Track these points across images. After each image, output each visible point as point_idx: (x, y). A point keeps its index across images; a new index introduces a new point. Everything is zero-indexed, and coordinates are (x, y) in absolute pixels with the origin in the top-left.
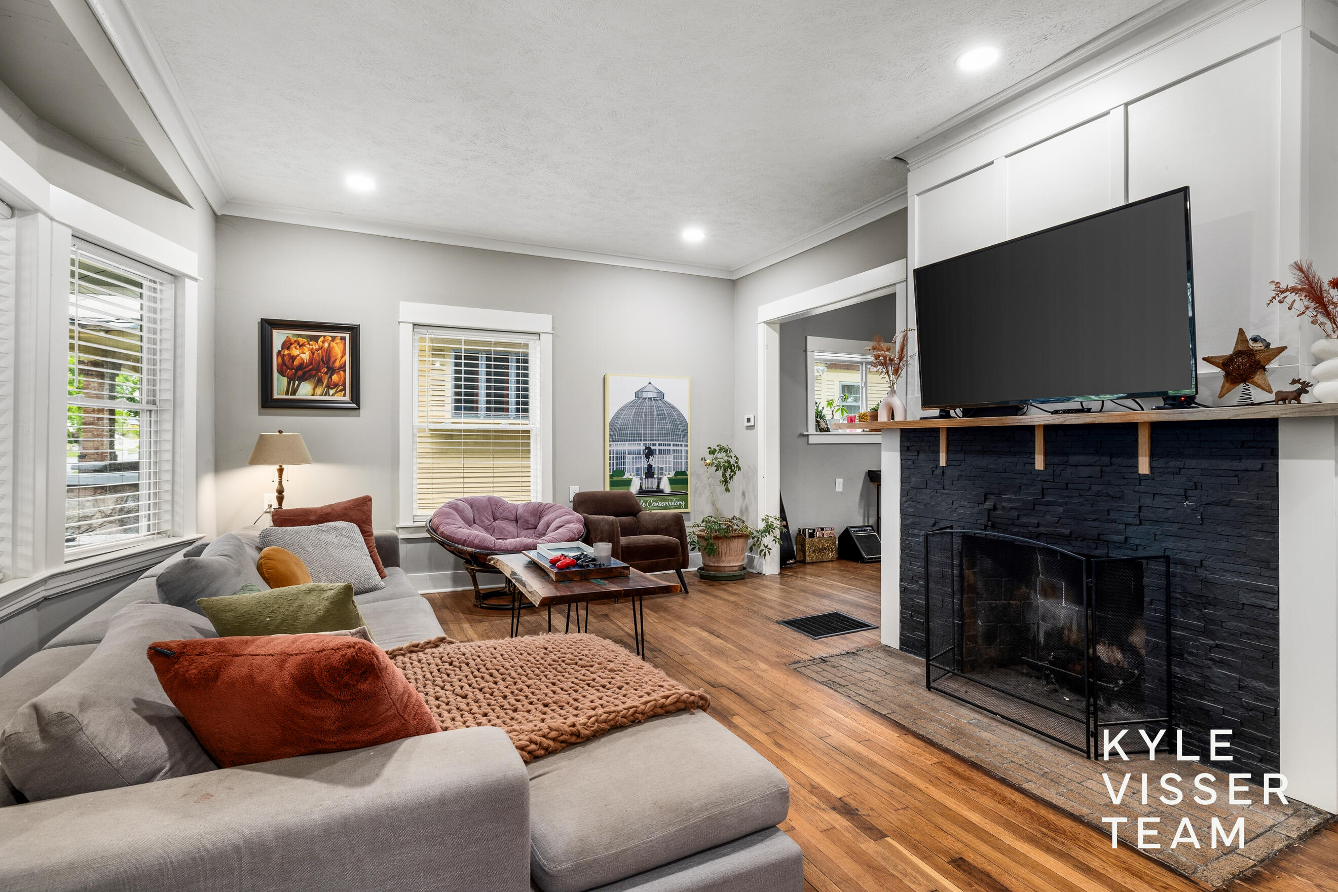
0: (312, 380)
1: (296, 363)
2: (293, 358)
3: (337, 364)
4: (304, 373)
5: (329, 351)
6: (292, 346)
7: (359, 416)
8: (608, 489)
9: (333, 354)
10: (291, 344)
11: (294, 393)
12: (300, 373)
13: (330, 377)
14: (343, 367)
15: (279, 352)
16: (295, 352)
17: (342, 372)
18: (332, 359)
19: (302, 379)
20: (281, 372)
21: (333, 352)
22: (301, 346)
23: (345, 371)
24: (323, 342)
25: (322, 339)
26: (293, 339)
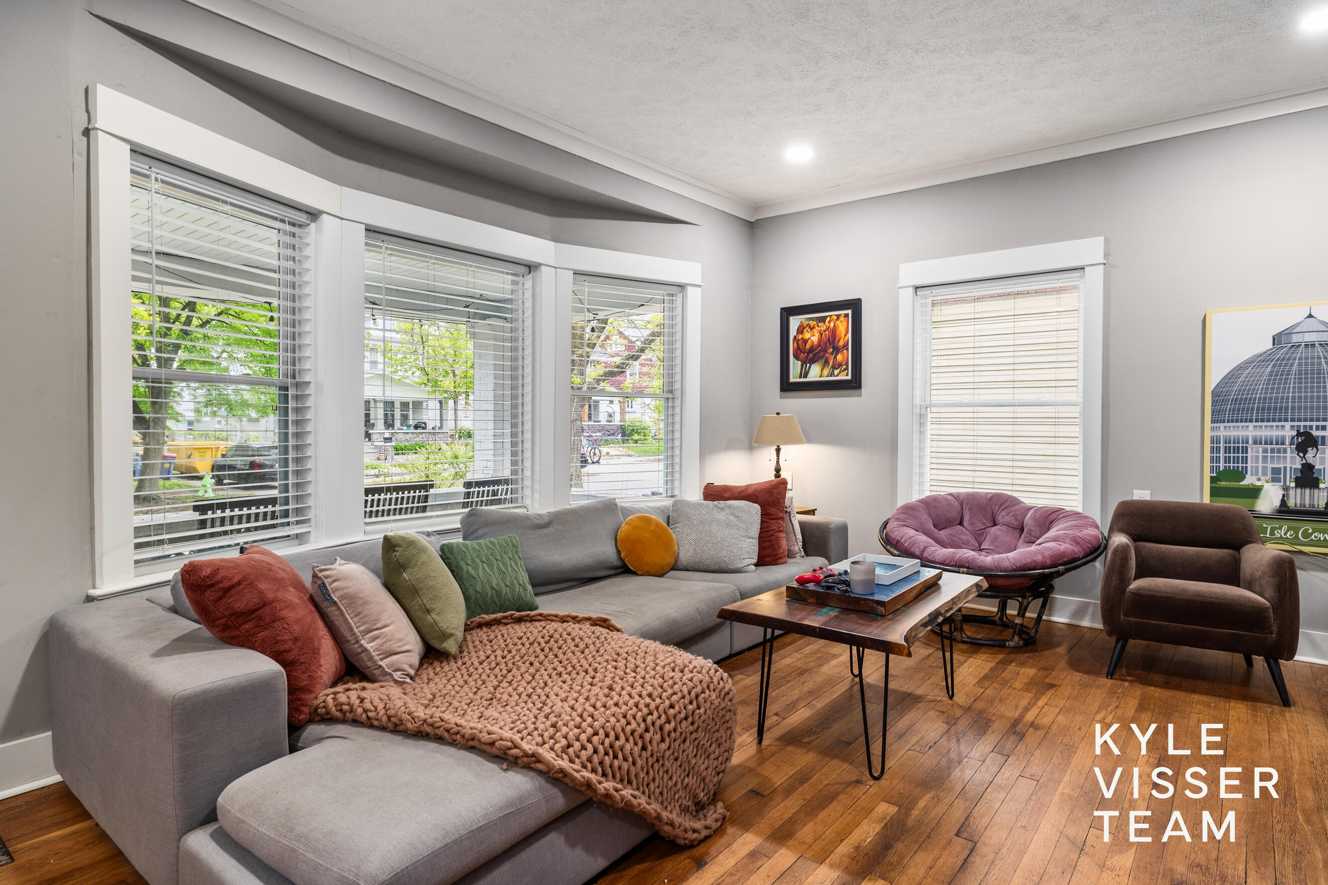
0: (820, 361)
1: (808, 346)
2: (805, 341)
3: (841, 343)
4: (814, 355)
5: (834, 331)
6: (805, 330)
7: (860, 395)
8: (1207, 500)
9: (838, 332)
10: (804, 328)
11: (805, 376)
12: (811, 355)
13: (835, 357)
14: (846, 346)
15: (795, 337)
16: (807, 335)
17: (845, 351)
18: (837, 338)
19: (813, 361)
20: (796, 357)
21: (838, 331)
22: (812, 328)
23: (847, 349)
24: (829, 322)
25: (828, 319)
26: (806, 323)
